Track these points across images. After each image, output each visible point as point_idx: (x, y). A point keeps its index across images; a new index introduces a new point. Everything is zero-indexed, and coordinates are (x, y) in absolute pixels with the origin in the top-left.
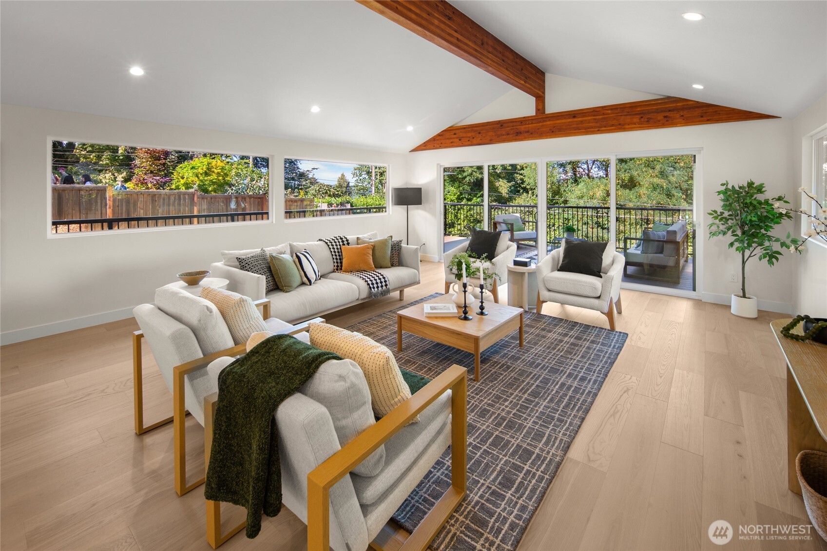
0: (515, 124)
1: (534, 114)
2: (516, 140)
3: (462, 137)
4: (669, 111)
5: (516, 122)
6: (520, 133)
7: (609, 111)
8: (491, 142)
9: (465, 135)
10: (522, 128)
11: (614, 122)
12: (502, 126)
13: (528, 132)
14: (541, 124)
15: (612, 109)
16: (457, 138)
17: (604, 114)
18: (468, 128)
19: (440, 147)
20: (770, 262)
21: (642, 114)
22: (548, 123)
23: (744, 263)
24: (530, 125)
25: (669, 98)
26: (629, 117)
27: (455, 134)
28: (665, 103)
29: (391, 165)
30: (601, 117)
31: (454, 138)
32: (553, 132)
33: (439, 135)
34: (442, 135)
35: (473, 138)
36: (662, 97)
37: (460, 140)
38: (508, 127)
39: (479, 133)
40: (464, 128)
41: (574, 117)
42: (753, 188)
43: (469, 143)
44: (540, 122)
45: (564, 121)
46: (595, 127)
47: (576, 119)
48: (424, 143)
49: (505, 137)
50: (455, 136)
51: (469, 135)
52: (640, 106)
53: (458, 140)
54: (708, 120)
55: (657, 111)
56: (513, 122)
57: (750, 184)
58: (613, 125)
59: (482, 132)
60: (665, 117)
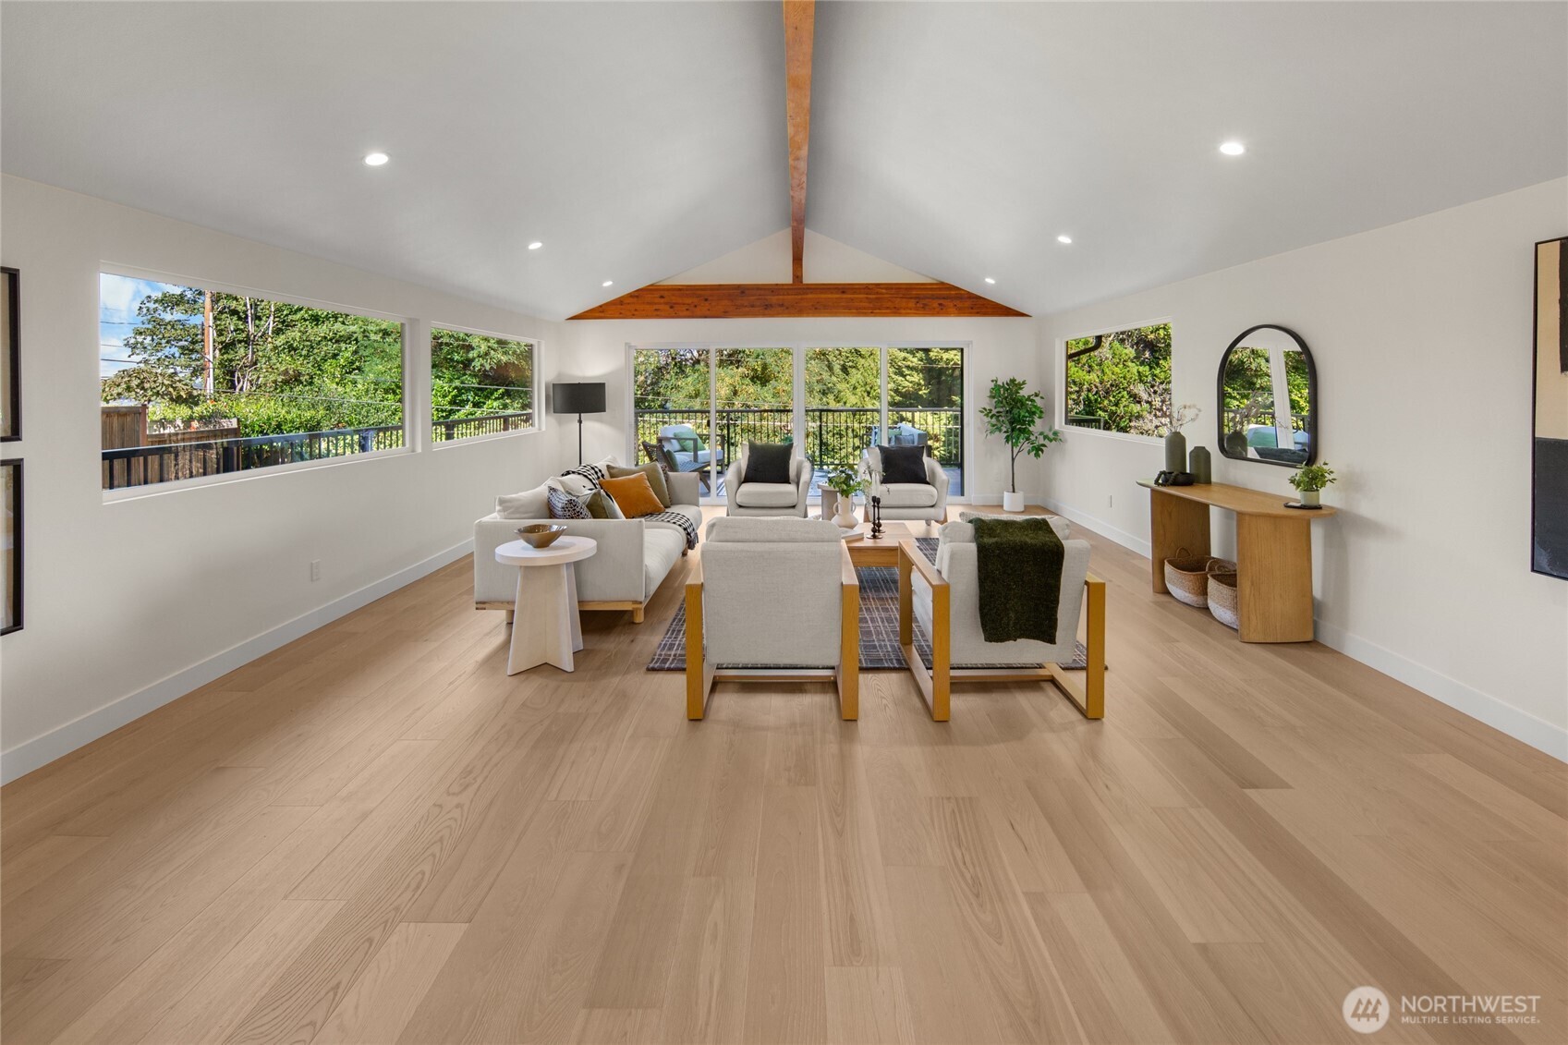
0: (762, 292)
1: (791, 282)
2: (764, 315)
3: (675, 304)
4: (944, 298)
5: (765, 289)
6: (771, 306)
7: (884, 291)
8: (725, 314)
9: (680, 301)
10: (774, 299)
11: (889, 304)
12: (743, 292)
13: (782, 305)
14: (800, 297)
15: (886, 289)
16: (666, 303)
17: (877, 293)
18: (687, 290)
19: (633, 316)
20: (1037, 455)
21: (918, 298)
22: (810, 296)
23: (1013, 459)
24: (786, 297)
25: (942, 283)
26: (904, 300)
27: (662, 297)
28: (940, 289)
29: (543, 342)
30: (874, 296)
31: (660, 304)
32: (816, 309)
33: (631, 295)
34: (637, 297)
35: (696, 306)
36: (935, 282)
37: (671, 307)
38: (753, 295)
39: (706, 300)
40: (680, 290)
41: (843, 292)
42: (1014, 385)
43: (687, 313)
44: (800, 294)
45: (830, 296)
46: (868, 308)
47: (845, 296)
48: (601, 306)
49: (747, 309)
50: (662, 300)
51: (689, 301)
52: (916, 289)
53: (667, 307)
54: (978, 313)
55: (933, 297)
56: (761, 289)
57: (1013, 381)
58: (888, 308)
59: (710, 298)
60: (940, 304)
